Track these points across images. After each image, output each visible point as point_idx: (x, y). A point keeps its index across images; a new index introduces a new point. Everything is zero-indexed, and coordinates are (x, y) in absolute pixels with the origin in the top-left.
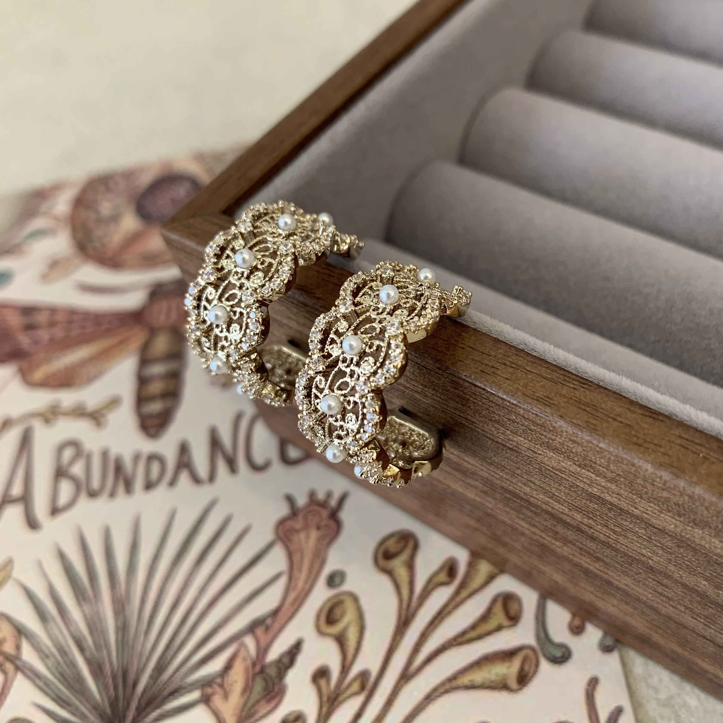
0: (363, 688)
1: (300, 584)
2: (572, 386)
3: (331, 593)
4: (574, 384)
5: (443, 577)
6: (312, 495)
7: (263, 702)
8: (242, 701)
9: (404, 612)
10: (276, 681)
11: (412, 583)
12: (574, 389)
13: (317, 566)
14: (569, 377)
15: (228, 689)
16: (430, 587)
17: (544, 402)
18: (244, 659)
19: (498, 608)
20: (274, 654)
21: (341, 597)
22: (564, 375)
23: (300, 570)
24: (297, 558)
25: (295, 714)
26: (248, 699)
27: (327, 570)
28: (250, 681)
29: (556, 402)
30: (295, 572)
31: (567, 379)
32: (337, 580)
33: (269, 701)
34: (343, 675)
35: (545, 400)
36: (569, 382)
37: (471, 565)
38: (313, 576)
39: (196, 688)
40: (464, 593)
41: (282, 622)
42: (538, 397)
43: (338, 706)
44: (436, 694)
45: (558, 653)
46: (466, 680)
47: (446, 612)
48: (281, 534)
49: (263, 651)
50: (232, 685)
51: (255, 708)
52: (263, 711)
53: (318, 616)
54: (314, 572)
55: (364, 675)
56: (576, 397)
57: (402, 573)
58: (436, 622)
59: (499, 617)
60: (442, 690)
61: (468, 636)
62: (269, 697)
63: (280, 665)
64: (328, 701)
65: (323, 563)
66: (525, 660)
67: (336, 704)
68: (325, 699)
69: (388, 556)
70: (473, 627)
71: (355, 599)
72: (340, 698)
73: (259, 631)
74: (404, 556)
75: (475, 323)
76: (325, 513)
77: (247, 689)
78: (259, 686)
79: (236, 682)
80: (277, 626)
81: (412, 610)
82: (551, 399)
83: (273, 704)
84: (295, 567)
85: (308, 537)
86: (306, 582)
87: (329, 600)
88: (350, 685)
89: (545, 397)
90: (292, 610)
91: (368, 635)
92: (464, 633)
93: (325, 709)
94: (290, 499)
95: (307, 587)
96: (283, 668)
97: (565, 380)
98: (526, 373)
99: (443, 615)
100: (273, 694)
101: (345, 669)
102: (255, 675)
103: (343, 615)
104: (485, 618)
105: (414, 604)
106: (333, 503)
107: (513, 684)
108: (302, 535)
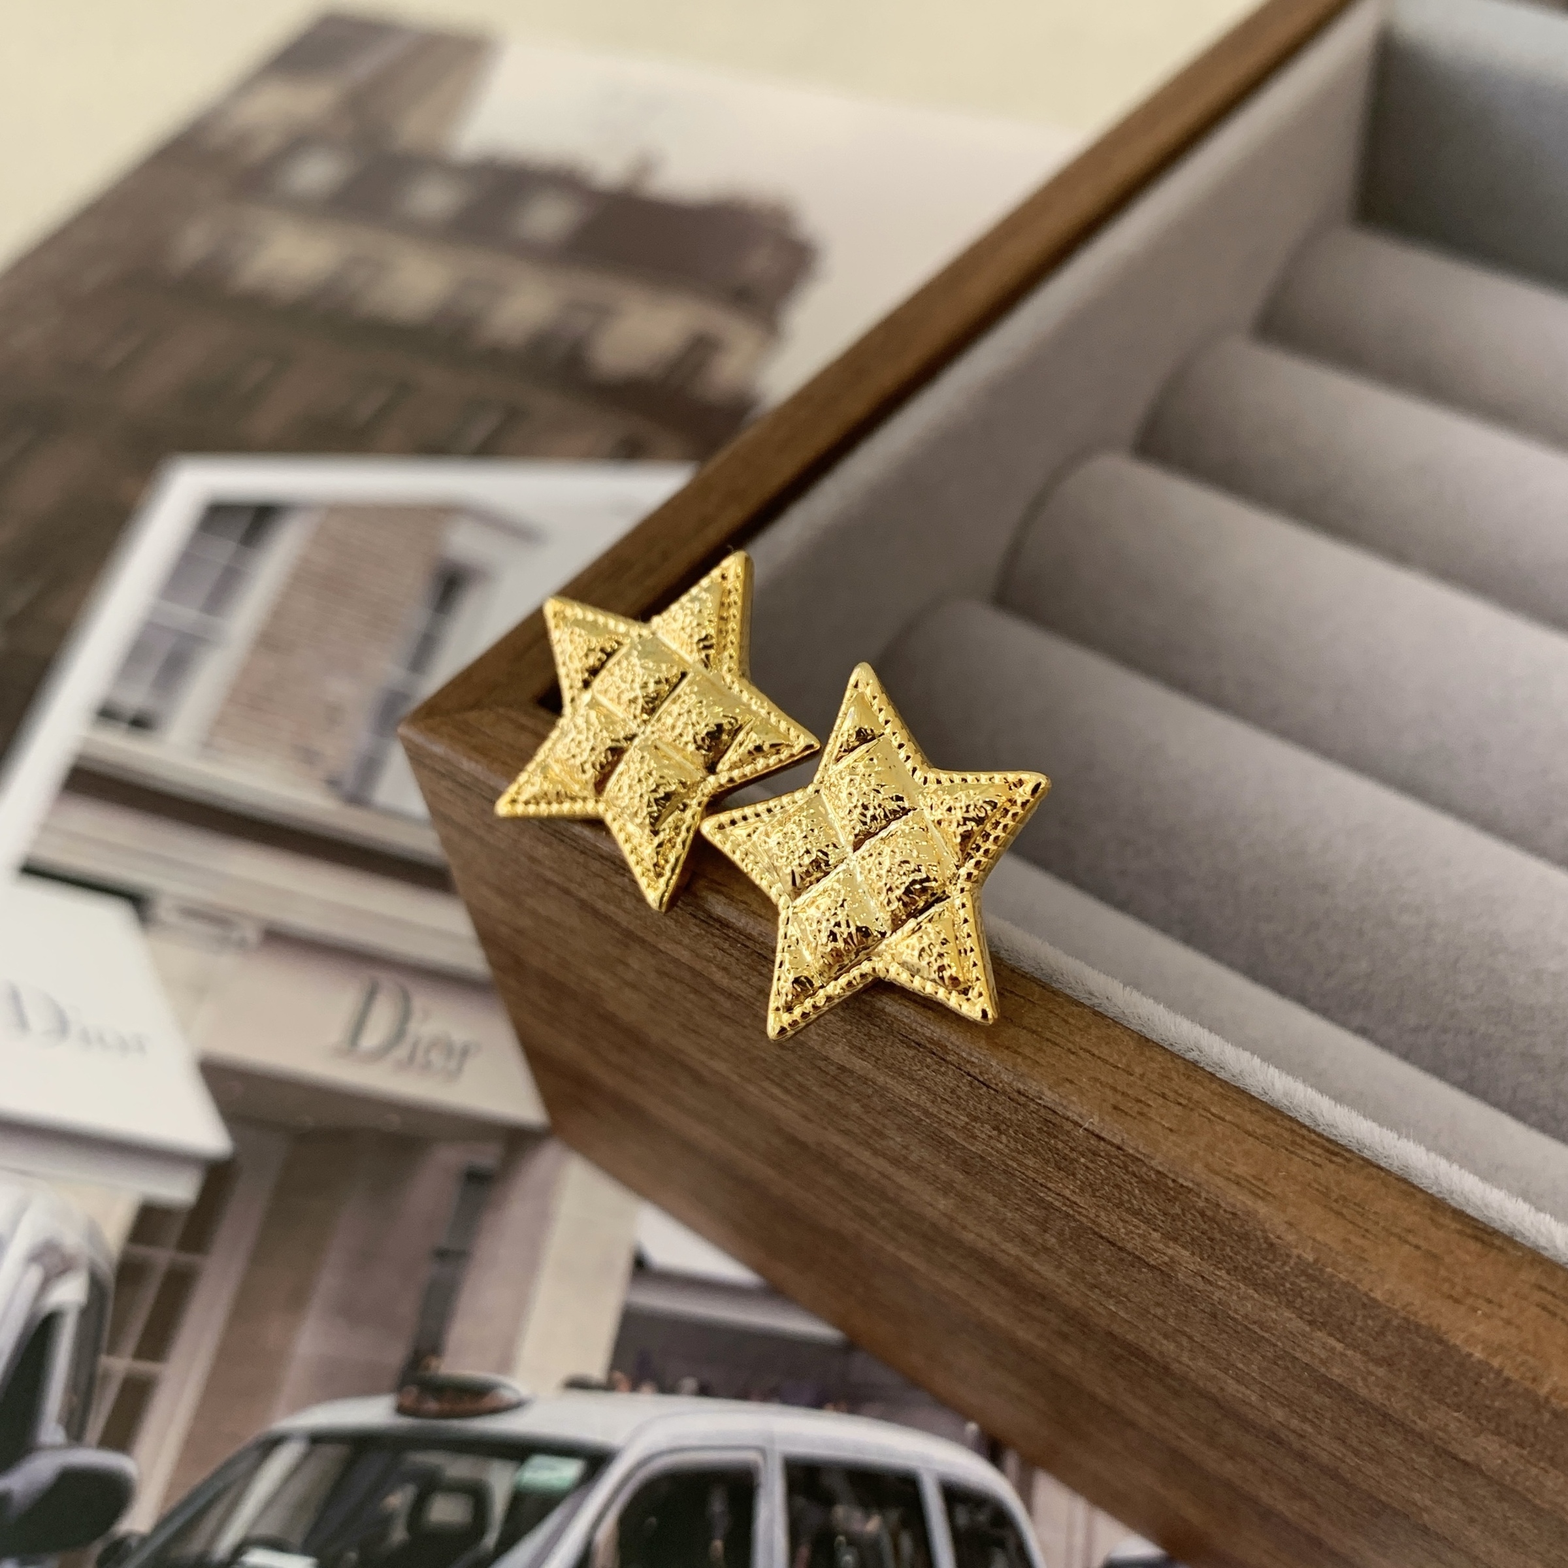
2: (1309, 1156)
4: (1313, 1153)
12: (1314, 1164)
14: (1303, 1137)
17: (1254, 1189)
22: (1293, 1131)
29: (1276, 1191)
31: (1299, 1140)
35: (1253, 1184)
36: (1302, 1147)
42: (1237, 1176)
56: (1320, 1184)
75: (1091, 994)
82: (1266, 1184)
89: (1254, 1177)
97: (1294, 1143)
98: (1209, 1120)
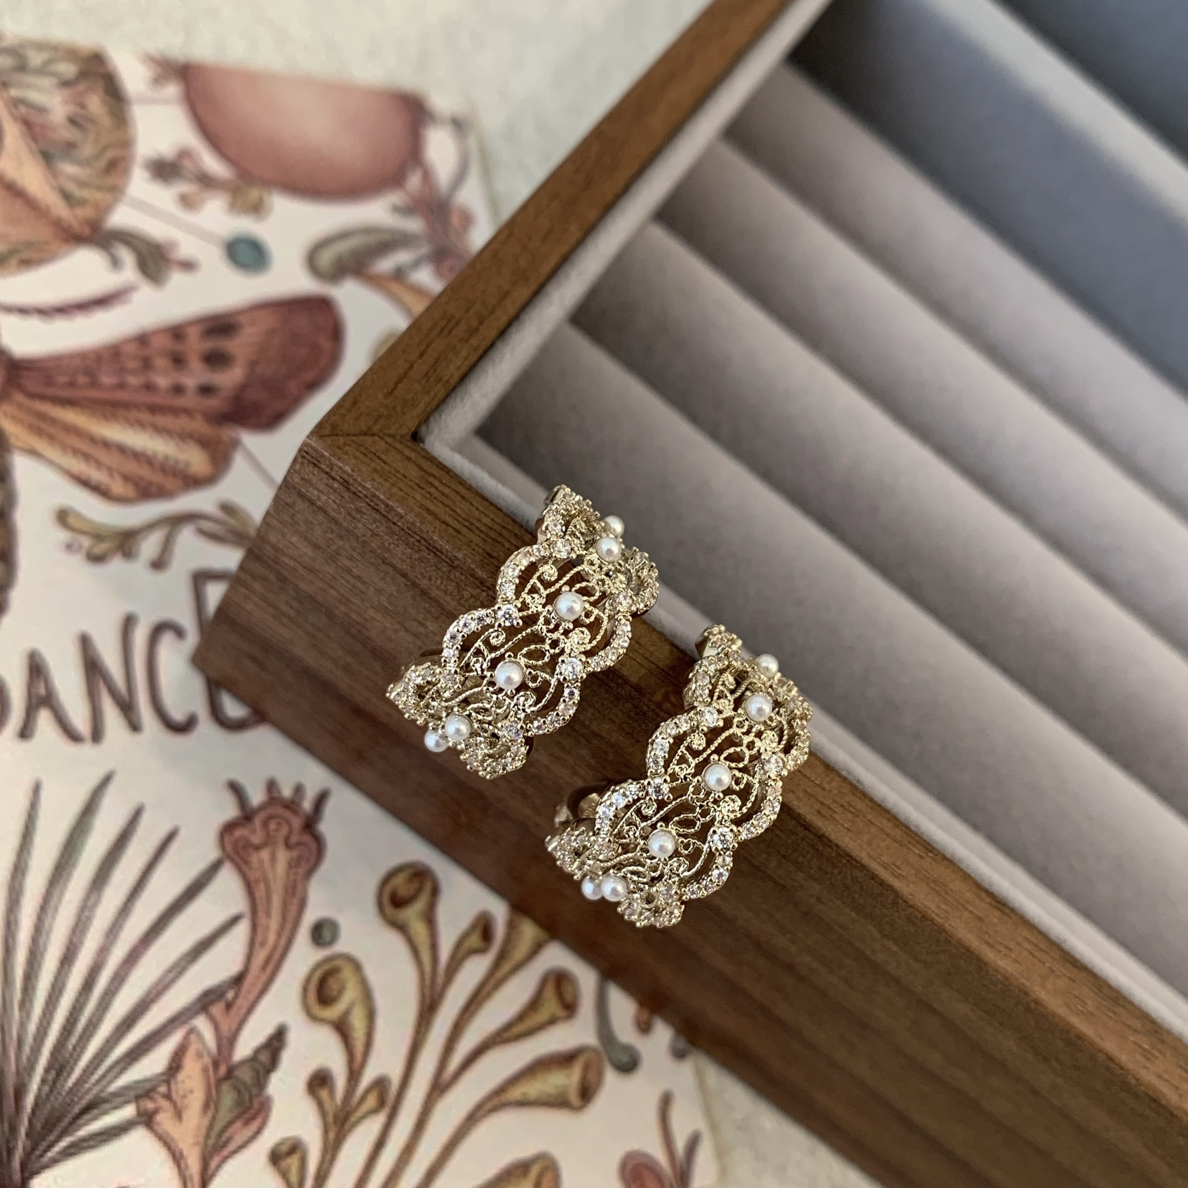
0: (381, 1103)
1: (272, 937)
2: (917, 851)
3: (321, 954)
4: (919, 849)
5: (475, 940)
6: (271, 786)
7: (238, 1125)
8: (206, 1122)
9: (427, 991)
10: (254, 1091)
11: (434, 947)
12: (921, 857)
13: (293, 909)
14: (914, 839)
15: (179, 1104)
16: (460, 954)
18: (199, 1055)
19: (550, 992)
20: (245, 1047)
21: (337, 963)
23: (268, 914)
24: (260, 891)
25: (290, 1142)
26: (214, 1118)
27: (310, 918)
28: (214, 1091)
30: (261, 915)
32: (327, 934)
33: (247, 1123)
34: (353, 1083)
36: (914, 845)
37: (511, 926)
38: (289, 926)
39: (127, 1102)
40: (506, 967)
41: (251, 997)
42: (884, 862)
43: (350, 1131)
44: (481, 1113)
45: (625, 1059)
46: (516, 1093)
47: (484, 992)
48: (229, 848)
49: (227, 1042)
50: (184, 1096)
51: (227, 1134)
52: (239, 1139)
53: (305, 990)
54: (290, 919)
55: (381, 1084)
56: (925, 870)
57: (419, 929)
58: (473, 1006)
59: (551, 1006)
60: (488, 1106)
61: (516, 1030)
62: (246, 1116)
63: (257, 1066)
64: (335, 1122)
65: (302, 904)
66: (586, 1068)
67: (347, 1127)
68: (330, 1119)
69: (398, 902)
70: (521, 1017)
71: (357, 966)
72: (353, 1119)
73: (217, 1010)
74: (419, 905)
76: (297, 823)
77: (210, 1103)
78: (228, 1099)
79: (191, 1092)
80: (242, 1003)
81: (438, 988)
82: (898, 868)
83: (254, 1126)
84: (260, 908)
85: (273, 859)
86: (279, 935)
87: (318, 965)
88: (363, 1099)
89: (892, 863)
90: (264, 978)
91: (381, 1023)
92: (508, 1026)
93: (332, 1135)
94: (236, 789)
95: (283, 941)
96: (262, 1072)
97: (910, 842)
99: (480, 997)
100: (252, 1111)
101: (354, 1075)
102: (220, 1082)
103: (341, 991)
104: (534, 1005)
105: (440, 980)
106: (307, 805)
107: (574, 1099)
108: (265, 854)
